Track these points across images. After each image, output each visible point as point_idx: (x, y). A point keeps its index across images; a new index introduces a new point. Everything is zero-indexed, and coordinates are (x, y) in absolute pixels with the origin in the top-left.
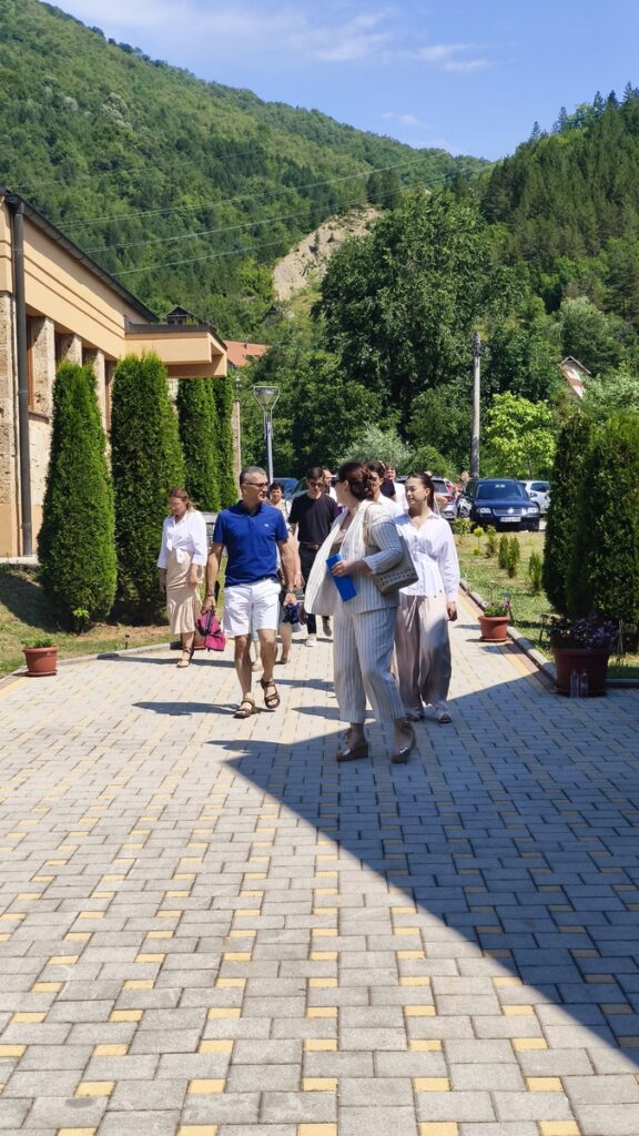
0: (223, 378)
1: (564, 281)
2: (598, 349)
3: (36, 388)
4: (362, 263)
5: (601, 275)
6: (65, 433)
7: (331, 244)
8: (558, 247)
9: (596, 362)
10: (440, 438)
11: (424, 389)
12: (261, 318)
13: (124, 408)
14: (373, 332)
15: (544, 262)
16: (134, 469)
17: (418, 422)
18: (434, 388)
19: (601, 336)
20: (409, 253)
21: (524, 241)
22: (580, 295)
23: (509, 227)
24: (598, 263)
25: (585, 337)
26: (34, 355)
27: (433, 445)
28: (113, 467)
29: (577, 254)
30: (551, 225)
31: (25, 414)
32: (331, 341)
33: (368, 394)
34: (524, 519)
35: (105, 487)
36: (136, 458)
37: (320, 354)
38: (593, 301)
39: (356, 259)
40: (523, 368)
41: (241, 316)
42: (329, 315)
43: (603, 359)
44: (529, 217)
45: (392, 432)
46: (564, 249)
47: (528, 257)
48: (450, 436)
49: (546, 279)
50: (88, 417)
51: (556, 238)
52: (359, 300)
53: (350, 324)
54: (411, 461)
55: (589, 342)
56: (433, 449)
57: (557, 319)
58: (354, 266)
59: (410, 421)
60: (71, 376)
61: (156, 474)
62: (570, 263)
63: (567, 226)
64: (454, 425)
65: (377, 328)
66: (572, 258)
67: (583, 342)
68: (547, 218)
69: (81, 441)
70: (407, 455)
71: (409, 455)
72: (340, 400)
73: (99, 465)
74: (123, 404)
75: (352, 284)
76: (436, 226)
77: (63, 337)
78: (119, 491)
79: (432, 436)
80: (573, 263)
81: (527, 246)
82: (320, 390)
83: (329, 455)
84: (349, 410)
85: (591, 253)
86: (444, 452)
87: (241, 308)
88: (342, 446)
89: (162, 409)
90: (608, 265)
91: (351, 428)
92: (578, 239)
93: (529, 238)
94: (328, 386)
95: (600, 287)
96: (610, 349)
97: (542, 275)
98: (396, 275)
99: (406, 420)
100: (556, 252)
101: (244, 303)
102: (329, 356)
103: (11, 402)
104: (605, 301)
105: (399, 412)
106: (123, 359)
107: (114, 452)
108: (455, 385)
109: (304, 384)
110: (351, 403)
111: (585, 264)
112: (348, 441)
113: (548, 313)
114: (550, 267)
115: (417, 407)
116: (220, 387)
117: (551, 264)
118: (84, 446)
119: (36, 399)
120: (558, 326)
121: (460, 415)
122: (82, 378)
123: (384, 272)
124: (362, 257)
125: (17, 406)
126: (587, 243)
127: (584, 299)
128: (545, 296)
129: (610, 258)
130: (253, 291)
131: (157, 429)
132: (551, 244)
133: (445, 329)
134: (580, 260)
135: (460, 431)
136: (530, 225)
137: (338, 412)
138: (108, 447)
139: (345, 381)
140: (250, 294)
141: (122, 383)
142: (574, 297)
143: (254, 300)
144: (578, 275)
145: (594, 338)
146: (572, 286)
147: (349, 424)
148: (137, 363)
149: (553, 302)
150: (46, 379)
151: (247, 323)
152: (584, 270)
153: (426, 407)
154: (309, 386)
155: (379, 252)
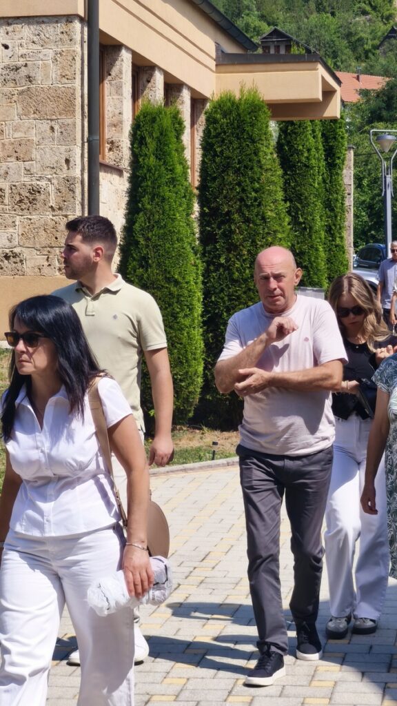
0: (334, 120)
3: (108, 133)
6: (145, 190)
12: (377, 42)
13: (218, 160)
16: (228, 235)
26: (106, 92)
28: (201, 232)
31: (95, 165)
35: (192, 258)
36: (230, 221)
41: (353, 39)
50: (172, 171)
60: (154, 120)
61: (254, 241)
69: (163, 199)
73: (184, 231)
74: (216, 155)
77: (142, 70)
78: (209, 263)
87: (353, 30)
89: (263, 161)
101: (356, 24)
103: (78, 151)
106: (216, 98)
107: (202, 214)
116: (330, 130)
118: (167, 207)
119: (107, 146)
122: (167, 122)
125: (86, 155)
130: (368, 8)
131: (257, 185)
138: (196, 207)
140: (364, 13)
141: (215, 129)
143: (370, 20)
148: (233, 103)
150: (121, 122)
151: (360, 50)
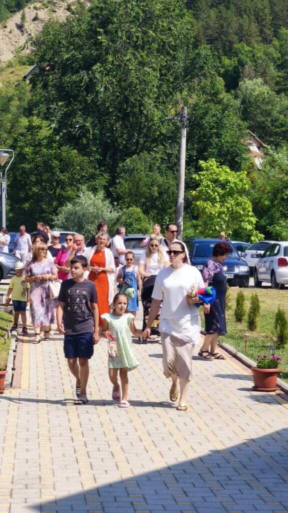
1: (241, 64)
2: (272, 125)
4: (77, 40)
5: (274, 60)
7: (37, 22)
8: (237, 34)
9: (270, 137)
10: (143, 200)
11: (130, 155)
14: (86, 102)
15: (224, 47)
17: (124, 186)
18: (138, 154)
19: (275, 113)
20: (120, 34)
21: (207, 27)
22: (256, 77)
23: (194, 15)
24: (271, 50)
25: (261, 114)
27: (137, 207)
29: (253, 41)
30: (230, 14)
32: (48, 109)
33: (79, 159)
34: (236, 276)
37: (36, 121)
38: (266, 82)
39: (72, 37)
40: (216, 140)
42: (45, 86)
43: (276, 134)
44: (211, 7)
45: (101, 194)
46: (242, 36)
47: (211, 41)
48: (152, 199)
49: (227, 61)
51: (235, 25)
52: (73, 74)
53: (66, 94)
54: (118, 220)
55: (263, 119)
56: (139, 210)
57: (236, 97)
58: (70, 43)
59: (116, 183)
62: (247, 48)
63: (245, 16)
64: (156, 189)
65: (89, 99)
66: (248, 44)
67: (260, 119)
68: (228, 8)
70: (115, 215)
71: (117, 215)
72: (55, 163)
75: (68, 59)
76: (144, 11)
79: (135, 197)
80: (250, 49)
81: (210, 32)
82: (36, 153)
83: (43, 211)
84: (62, 172)
85: (266, 41)
86: (146, 212)
88: (55, 203)
90: (280, 52)
91: (63, 188)
92: (254, 28)
93: (211, 23)
94: (45, 150)
95: (272, 70)
96: (282, 125)
97: (223, 57)
98: (107, 53)
99: (112, 182)
100: (235, 38)
102: (45, 123)
104: (277, 83)
105: (106, 175)
108: (156, 152)
109: (22, 148)
110: (66, 166)
111: (260, 49)
112: (62, 200)
113: (228, 91)
114: (230, 52)
115: (123, 171)
117: (231, 49)
120: (238, 102)
121: (160, 179)
123: (97, 50)
124: (77, 35)
126: (261, 31)
127: (260, 80)
128: (224, 76)
129: (281, 46)
132: (231, 31)
133: (149, 102)
134: (255, 45)
135: (160, 193)
136: (213, 13)
137: (53, 174)
139: (60, 145)
142: (251, 79)
144: (254, 59)
145: (269, 115)
146: (249, 68)
147: (61, 184)
149: (232, 81)
152: (259, 55)
153: (131, 171)
154: (27, 149)
155: (92, 33)
